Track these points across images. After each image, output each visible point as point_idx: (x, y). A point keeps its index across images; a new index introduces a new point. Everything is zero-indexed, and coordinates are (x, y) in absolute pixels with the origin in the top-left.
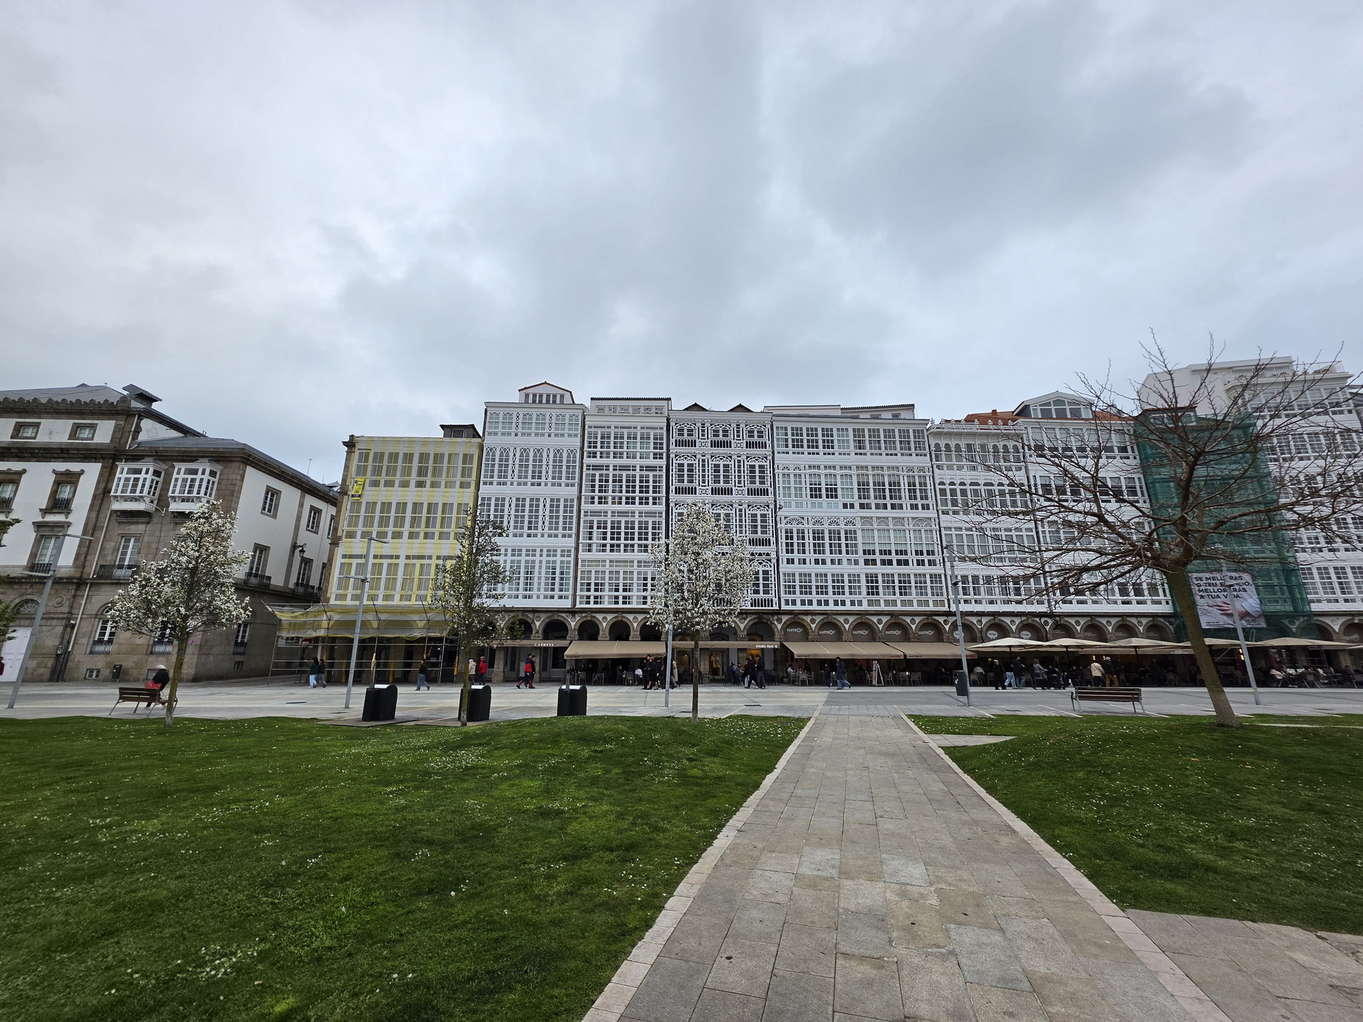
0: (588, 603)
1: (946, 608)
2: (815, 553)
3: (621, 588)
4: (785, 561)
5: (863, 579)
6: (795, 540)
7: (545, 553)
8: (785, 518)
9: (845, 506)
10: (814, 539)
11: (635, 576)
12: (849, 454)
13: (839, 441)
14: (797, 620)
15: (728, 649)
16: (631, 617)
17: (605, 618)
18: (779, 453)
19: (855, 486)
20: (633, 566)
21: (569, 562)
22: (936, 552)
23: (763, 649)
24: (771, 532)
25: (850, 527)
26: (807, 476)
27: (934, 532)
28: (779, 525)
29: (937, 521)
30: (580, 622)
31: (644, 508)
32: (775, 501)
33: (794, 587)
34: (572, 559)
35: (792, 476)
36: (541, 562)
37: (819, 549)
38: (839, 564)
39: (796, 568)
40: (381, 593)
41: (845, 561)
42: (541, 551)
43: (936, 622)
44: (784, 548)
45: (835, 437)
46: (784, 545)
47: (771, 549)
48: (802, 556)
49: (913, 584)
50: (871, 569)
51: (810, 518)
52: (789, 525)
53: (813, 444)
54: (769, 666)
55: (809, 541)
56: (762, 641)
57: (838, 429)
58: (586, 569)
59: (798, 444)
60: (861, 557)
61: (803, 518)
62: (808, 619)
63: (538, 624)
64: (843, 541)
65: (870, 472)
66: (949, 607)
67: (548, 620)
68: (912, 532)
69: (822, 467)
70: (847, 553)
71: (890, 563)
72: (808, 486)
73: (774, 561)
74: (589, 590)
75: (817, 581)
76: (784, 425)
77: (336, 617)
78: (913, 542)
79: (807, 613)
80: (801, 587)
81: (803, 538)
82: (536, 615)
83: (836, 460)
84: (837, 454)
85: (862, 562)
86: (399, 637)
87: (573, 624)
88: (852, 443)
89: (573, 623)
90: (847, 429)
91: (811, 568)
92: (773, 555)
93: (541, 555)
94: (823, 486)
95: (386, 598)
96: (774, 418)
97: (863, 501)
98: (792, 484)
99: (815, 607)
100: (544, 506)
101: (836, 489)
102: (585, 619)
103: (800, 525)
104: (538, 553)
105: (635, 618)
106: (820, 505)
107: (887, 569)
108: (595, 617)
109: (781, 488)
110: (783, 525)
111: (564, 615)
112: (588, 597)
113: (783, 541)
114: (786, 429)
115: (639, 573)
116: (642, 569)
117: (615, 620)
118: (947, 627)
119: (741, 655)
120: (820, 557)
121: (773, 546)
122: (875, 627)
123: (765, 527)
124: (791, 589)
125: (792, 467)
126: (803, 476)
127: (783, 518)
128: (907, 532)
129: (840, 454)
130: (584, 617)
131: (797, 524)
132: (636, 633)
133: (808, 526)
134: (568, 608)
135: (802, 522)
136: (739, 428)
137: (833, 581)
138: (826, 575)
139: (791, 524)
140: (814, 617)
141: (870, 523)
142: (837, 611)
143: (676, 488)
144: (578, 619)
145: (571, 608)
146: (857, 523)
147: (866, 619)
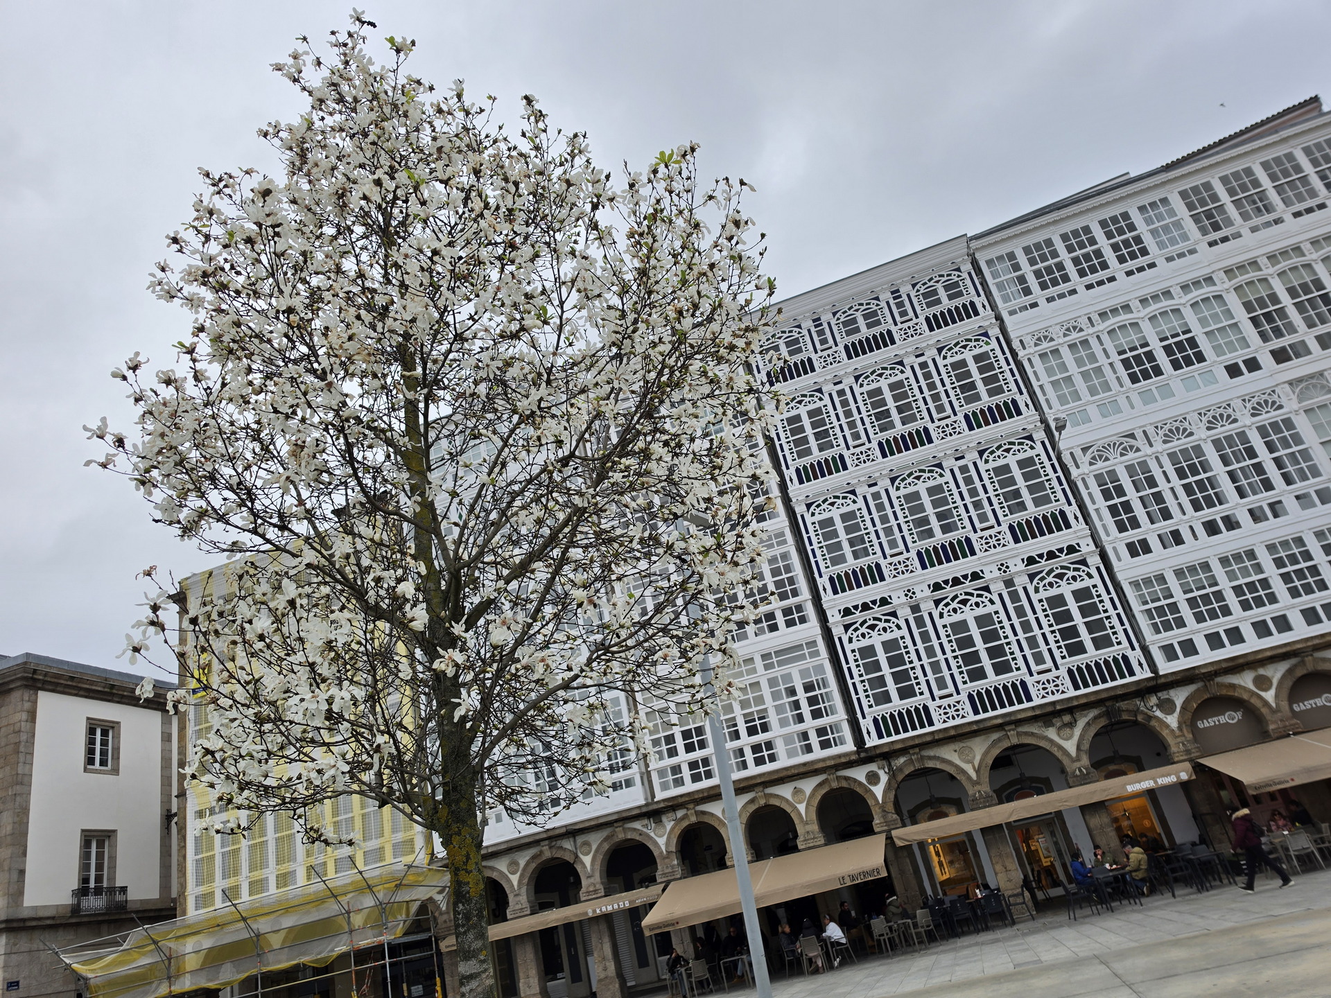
0: (679, 782)
2: (1197, 507)
3: (742, 728)
4: (1124, 552)
6: (1132, 495)
8: (1085, 450)
9: (1233, 371)
10: (1181, 474)
11: (766, 691)
12: (1192, 252)
13: (1154, 232)
14: (1215, 691)
15: (1059, 814)
16: (785, 791)
17: (728, 810)
18: (1012, 313)
19: (1242, 316)
20: (754, 671)
23: (1151, 793)
24: (1060, 495)
25: (1266, 417)
26: (1105, 338)
28: (1074, 473)
30: (678, 832)
32: (1044, 421)
33: (1174, 608)
35: (1065, 352)
37: (1202, 494)
38: (1276, 516)
39: (1162, 560)
40: (271, 873)
41: (1290, 503)
44: (1109, 521)
45: (1142, 228)
46: (1106, 514)
47: (1077, 533)
48: (1165, 526)
51: (1151, 431)
52: (1100, 464)
53: (1091, 264)
54: (1184, 832)
55: (1170, 486)
56: (1141, 768)
57: (1142, 209)
58: (656, 705)
59: (1052, 277)
61: (1132, 436)
62: (1246, 680)
63: (587, 860)
64: (1264, 456)
65: (1268, 270)
67: (606, 846)
69: (1135, 304)
70: (1288, 480)
72: (1116, 359)
73: (1095, 560)
74: (673, 753)
75: (1231, 576)
76: (1003, 250)
77: (207, 942)
79: (1236, 666)
80: (1192, 603)
81: (1152, 482)
82: (580, 840)
83: (1165, 275)
84: (1160, 262)
86: (298, 965)
87: (662, 841)
88: (1190, 226)
89: (662, 838)
90: (1164, 201)
91: (1201, 548)
92: (1087, 547)
94: (1157, 348)
95: (257, 886)
96: (974, 244)
97: (1277, 343)
98: (1073, 369)
99: (1253, 643)
101: (1192, 342)
102: (685, 824)
103: (1131, 455)
105: (797, 791)
106: (1166, 392)
108: (704, 813)
109: (1049, 389)
110: (1085, 468)
111: (637, 825)
112: (676, 769)
113: (1098, 505)
114: (1011, 256)
115: (773, 682)
116: (777, 672)
117: (753, 808)
119: (1095, 821)
120: (1215, 513)
121: (1079, 527)
123: (1040, 486)
124: (1167, 617)
125: (1056, 332)
126: (1093, 342)
127: (1078, 453)
129: (1170, 259)
130: (683, 818)
131: (1122, 455)
132: (809, 828)
133: (1153, 450)
134: (639, 807)
135: (1131, 447)
136: (900, 297)
137: (1279, 563)
138: (1251, 554)
139: (1107, 459)
140: (1261, 671)
141: (1323, 387)
142: (1322, 636)
143: (798, 470)
144: (669, 825)
145: (647, 805)
146: (1284, 401)
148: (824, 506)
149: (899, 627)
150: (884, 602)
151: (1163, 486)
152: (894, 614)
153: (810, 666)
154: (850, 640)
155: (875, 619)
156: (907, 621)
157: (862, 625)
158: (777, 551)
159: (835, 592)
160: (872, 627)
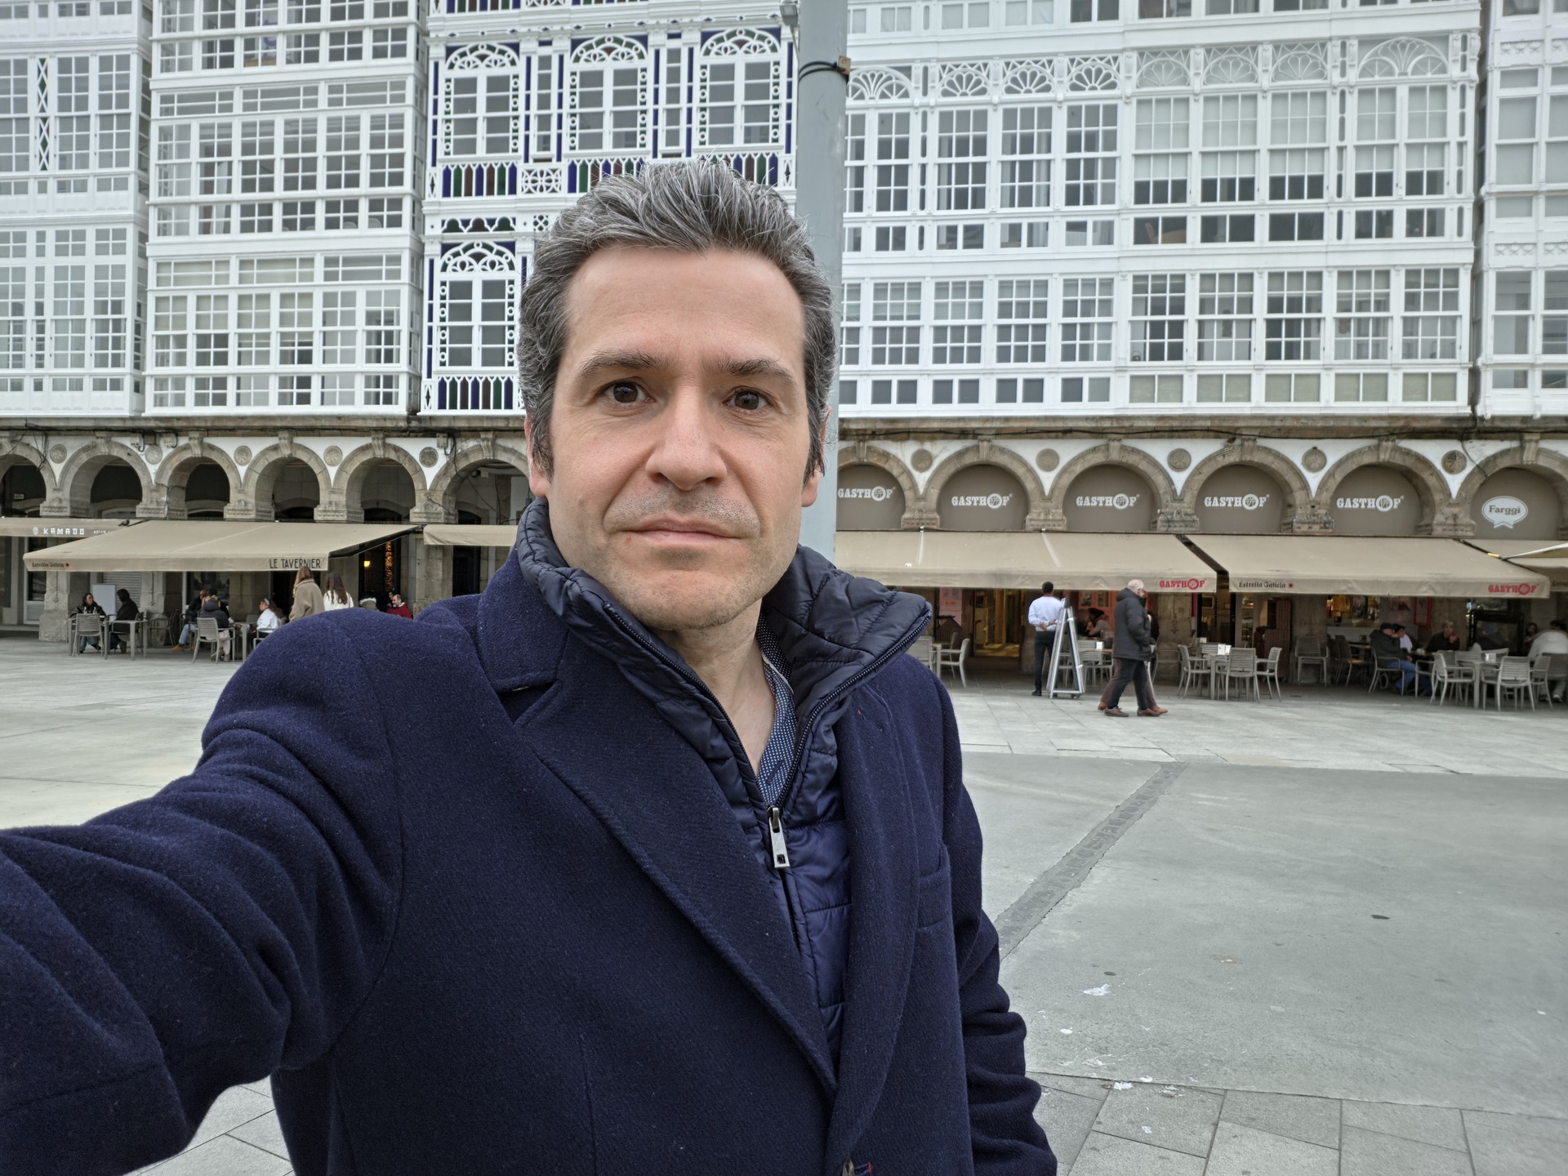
0: (181, 400)
1: (1459, 406)
2: (944, 203)
3: (274, 350)
5: (1123, 295)
6: (871, 160)
7: (51, 243)
10: (945, 148)
16: (317, 445)
17: (243, 451)
20: (310, 277)
21: (119, 271)
22: (1450, 179)
24: (781, 133)
25: (1088, 96)
27: (1453, 97)
29: (1475, 43)
30: (175, 462)
31: (347, 69)
34: (128, 260)
36: (40, 272)
37: (959, 186)
41: (1056, 231)
42: (41, 236)
43: (1408, 463)
49: (1329, 310)
50: (1161, 258)
51: (934, 69)
52: (847, 102)
55: (924, 162)
58: (171, 290)
60: (1124, 212)
61: (907, 71)
62: (904, 452)
63: (58, 468)
64: (1059, 152)
66: (1473, 400)
67: (84, 458)
68: (1352, 101)
70: (1072, 197)
71: (1243, 229)
74: (181, 359)
75: (940, 311)
78: (1351, 140)
79: (898, 431)
81: (903, 149)
82: (54, 441)
85: (1125, 231)
87: (153, 469)
89: (154, 465)
91: (922, 263)
93: (41, 252)
99: (925, 407)
100: (43, 86)
102: (187, 455)
103: (894, 100)
104: (31, 243)
107: (1228, 256)
108: (212, 448)
111: (127, 441)
112: (179, 383)
117: (273, 456)
118: (1455, 482)
120: (962, 218)
122: (1159, 480)
123: (762, 112)
128: (1333, 102)
130: (186, 448)
131: (883, 96)
132: (334, 498)
133: (925, 100)
134: (123, 419)
135: (900, 87)
137: (1004, 310)
138: (978, 288)
139: (861, 97)
140: (928, 446)
141: (1179, 71)
144: (167, 452)
145: (132, 419)
146: (1121, 78)
147: (1124, 448)
148: (471, 57)
149: (511, 266)
150: (505, 225)
151: (914, 159)
152: (511, 246)
153: (383, 289)
154: (444, 268)
155: (486, 246)
156: (524, 260)
157: (465, 250)
158: (387, 110)
159: (446, 193)
160: (478, 257)
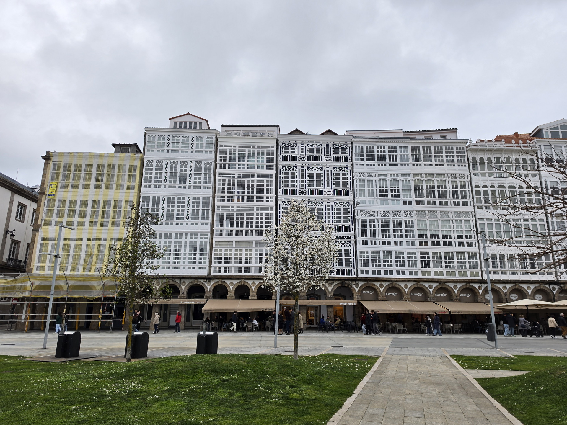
0: (220, 272)
1: (480, 278)
2: (383, 236)
3: (243, 261)
4: (361, 242)
5: (418, 256)
6: (368, 228)
7: (189, 236)
8: (361, 211)
9: (405, 203)
10: (382, 226)
11: (254, 252)
12: (408, 165)
13: (401, 155)
14: (370, 285)
15: (320, 306)
16: (250, 282)
17: (232, 283)
18: (357, 164)
19: (413, 188)
20: (252, 246)
21: (206, 243)
22: (473, 236)
23: (345, 306)
24: (351, 222)
25: (408, 218)
26: (377, 181)
27: (471, 222)
28: (356, 217)
29: (474, 214)
30: (214, 286)
31: (260, 204)
32: (354, 199)
33: (368, 261)
34: (208, 240)
35: (366, 181)
36: (186, 243)
37: (385, 233)
38: (400, 244)
39: (369, 248)
40: (69, 265)
41: (405, 243)
42: (186, 235)
43: (472, 288)
44: (360, 233)
45: (398, 153)
46: (360, 231)
47: (351, 234)
48: (373, 239)
49: (455, 260)
50: (424, 249)
51: (379, 212)
52: (364, 217)
53: (382, 158)
54: (349, 318)
55: (378, 228)
56: (345, 299)
57: (400, 147)
58: (219, 247)
59: (370, 158)
60: (417, 240)
61: (374, 212)
62: (378, 284)
63: (183, 287)
64: (403, 228)
65: (424, 178)
66: (482, 277)
67: (190, 285)
68: (454, 222)
69: (388, 175)
70: (407, 237)
71: (438, 244)
72: (378, 188)
73: (353, 242)
74: (220, 263)
75: (384, 257)
76: (360, 144)
77: (37, 283)
78: (455, 229)
79: (377, 280)
80: (372, 261)
81: (374, 226)
82: (182, 281)
84: (399, 165)
85: (417, 243)
87: (209, 287)
88: (410, 157)
89: (209, 286)
90: (407, 147)
91: (380, 247)
92: (352, 238)
93: (186, 238)
94: (389, 189)
95: (73, 269)
96: (354, 139)
97: (418, 199)
98: (366, 187)
99: (383, 276)
100: (188, 202)
101: (398, 191)
102: (217, 284)
103: (372, 217)
104: (184, 236)
105: (253, 283)
106: (387, 203)
107: (436, 249)
108: (224, 282)
109: (358, 190)
110: (359, 216)
111: (202, 281)
112: (220, 268)
113: (359, 228)
114: (362, 147)
115: (256, 250)
116: (259, 248)
117: (239, 284)
118: (481, 291)
119: (329, 310)
120: (386, 239)
121: (352, 232)
122: (427, 290)
123: (347, 218)
124: (365, 263)
125: (366, 175)
126: (374, 181)
127: (359, 211)
128: (451, 222)
129: (402, 165)
130: (217, 282)
131: (370, 216)
132: (254, 293)
133: (378, 217)
134: (205, 276)
135: (373, 215)
136: (328, 147)
137: (396, 257)
138: (391, 253)
139: (366, 216)
140: (382, 283)
141: (424, 215)
142: (399, 278)
143: (283, 190)
144: (212, 283)
145: (208, 276)
146: (413, 215)
147: (421, 284)
148: (287, 203)
151: (377, 228)
153: (269, 249)
158: (269, 212)
